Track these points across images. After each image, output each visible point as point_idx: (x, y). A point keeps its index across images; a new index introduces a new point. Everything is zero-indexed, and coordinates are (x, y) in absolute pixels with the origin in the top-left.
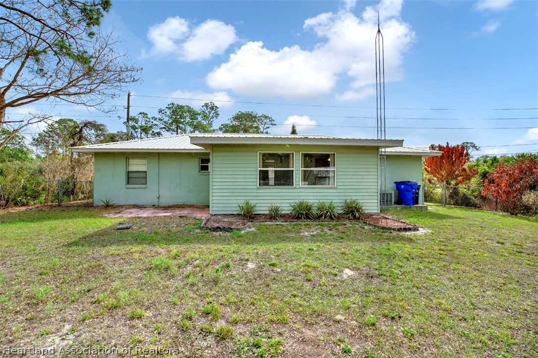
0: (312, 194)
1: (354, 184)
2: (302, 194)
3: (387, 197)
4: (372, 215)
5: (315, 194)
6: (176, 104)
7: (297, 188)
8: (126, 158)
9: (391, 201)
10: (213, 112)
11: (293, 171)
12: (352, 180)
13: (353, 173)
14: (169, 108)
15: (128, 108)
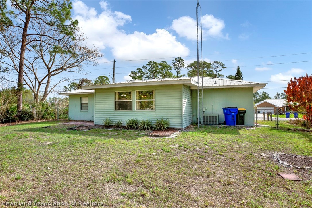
0: (141, 115)
1: (166, 109)
2: (136, 115)
3: (213, 118)
4: (175, 129)
5: (143, 115)
6: (152, 61)
7: (134, 112)
8: (81, 97)
9: (216, 122)
10: (181, 63)
11: (132, 101)
12: (165, 107)
13: (166, 102)
14: (149, 65)
15: (114, 69)
